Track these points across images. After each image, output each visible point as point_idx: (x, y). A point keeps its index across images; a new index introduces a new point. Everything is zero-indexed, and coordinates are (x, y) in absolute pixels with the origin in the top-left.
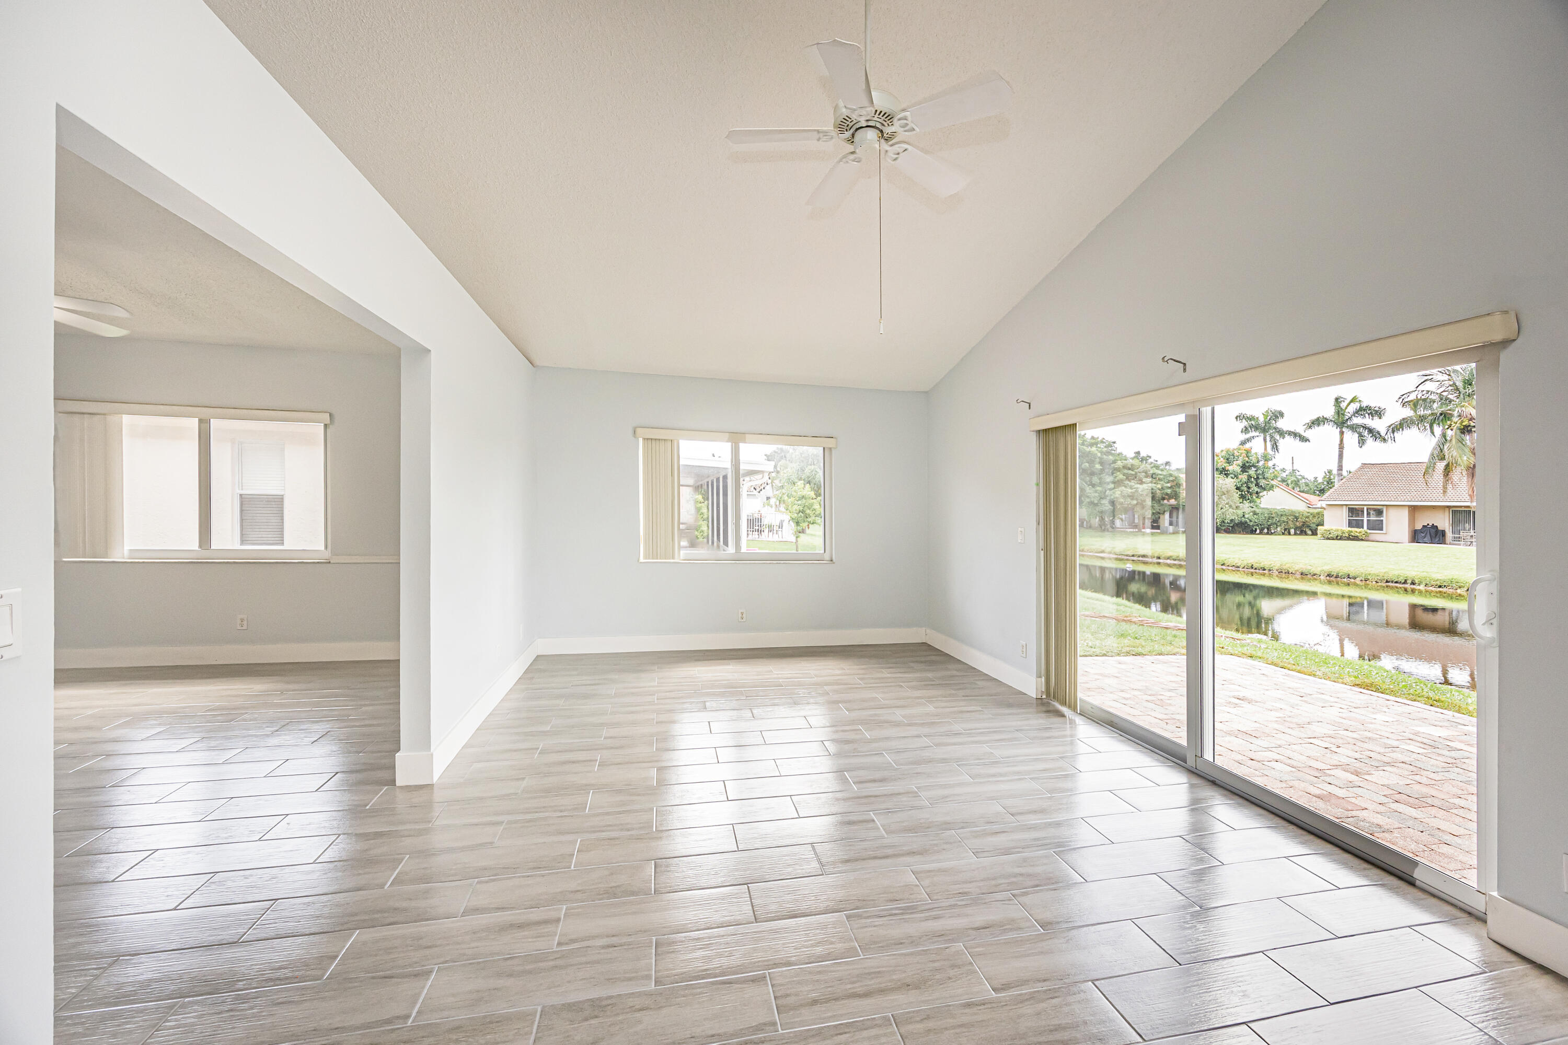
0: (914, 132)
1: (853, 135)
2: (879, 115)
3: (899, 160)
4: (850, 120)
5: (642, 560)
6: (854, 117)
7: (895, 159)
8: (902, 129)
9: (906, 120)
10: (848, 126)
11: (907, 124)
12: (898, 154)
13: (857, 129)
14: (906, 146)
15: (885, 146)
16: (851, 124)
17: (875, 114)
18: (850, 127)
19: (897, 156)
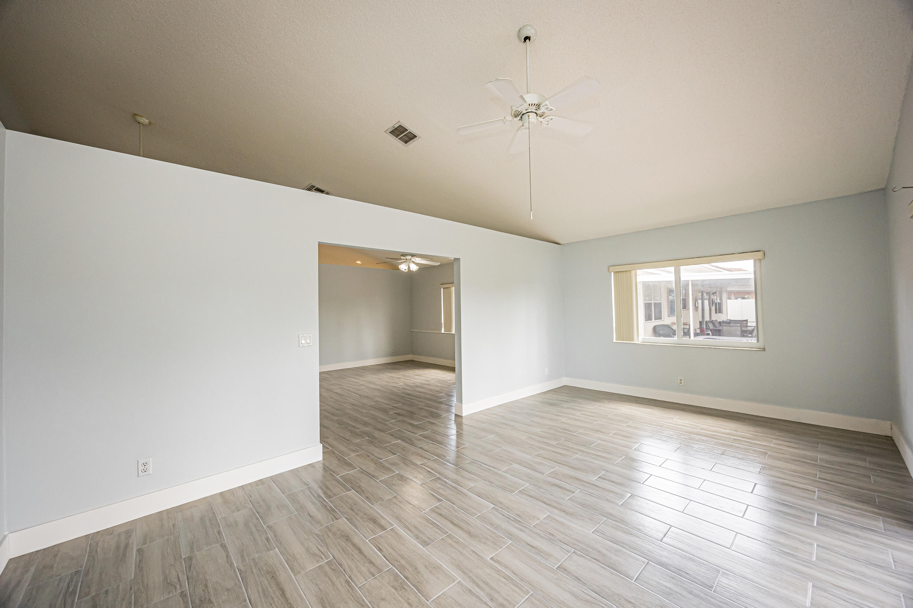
0: (553, 111)
1: (521, 117)
2: (532, 105)
3: (549, 124)
4: (518, 112)
5: (614, 341)
6: (519, 109)
7: (548, 124)
8: (546, 110)
9: (546, 105)
10: (518, 114)
11: (548, 108)
12: (548, 121)
13: (523, 115)
14: (551, 117)
15: (541, 119)
16: (519, 113)
17: (530, 106)
18: (519, 114)
19: (548, 122)
